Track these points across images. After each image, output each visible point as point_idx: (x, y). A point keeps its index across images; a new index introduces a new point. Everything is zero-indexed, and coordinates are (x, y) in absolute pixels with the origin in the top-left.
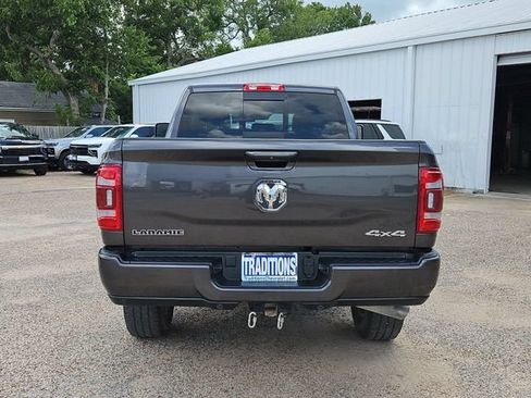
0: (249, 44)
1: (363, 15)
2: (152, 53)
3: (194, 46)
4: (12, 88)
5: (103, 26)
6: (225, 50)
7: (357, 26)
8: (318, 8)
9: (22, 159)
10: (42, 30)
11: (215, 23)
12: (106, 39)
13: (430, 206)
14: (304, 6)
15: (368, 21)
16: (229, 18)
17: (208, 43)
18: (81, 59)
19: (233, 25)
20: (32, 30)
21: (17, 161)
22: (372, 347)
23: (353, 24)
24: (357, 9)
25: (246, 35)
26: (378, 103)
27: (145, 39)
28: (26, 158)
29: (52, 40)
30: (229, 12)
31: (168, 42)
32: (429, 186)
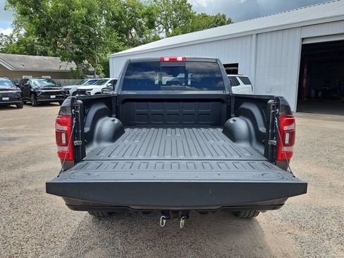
0: (168, 35)
1: (227, 20)
2: (119, 41)
3: (140, 37)
4: (49, 60)
5: (94, 27)
6: (156, 39)
7: (224, 24)
8: (205, 16)
9: (52, 97)
10: (62, 30)
11: (151, 25)
12: (95, 34)
13: (287, 142)
14: (196, 15)
15: (229, 22)
16: (158, 22)
17: (148, 35)
18: (83, 44)
19: (160, 26)
20: (58, 30)
21: (50, 98)
22: (241, 223)
23: (222, 24)
24: (224, 17)
25: (167, 30)
26: (236, 65)
27: (115, 34)
28: (54, 96)
29: (68, 35)
30: (159, 19)
31: (127, 35)
32: (286, 128)
